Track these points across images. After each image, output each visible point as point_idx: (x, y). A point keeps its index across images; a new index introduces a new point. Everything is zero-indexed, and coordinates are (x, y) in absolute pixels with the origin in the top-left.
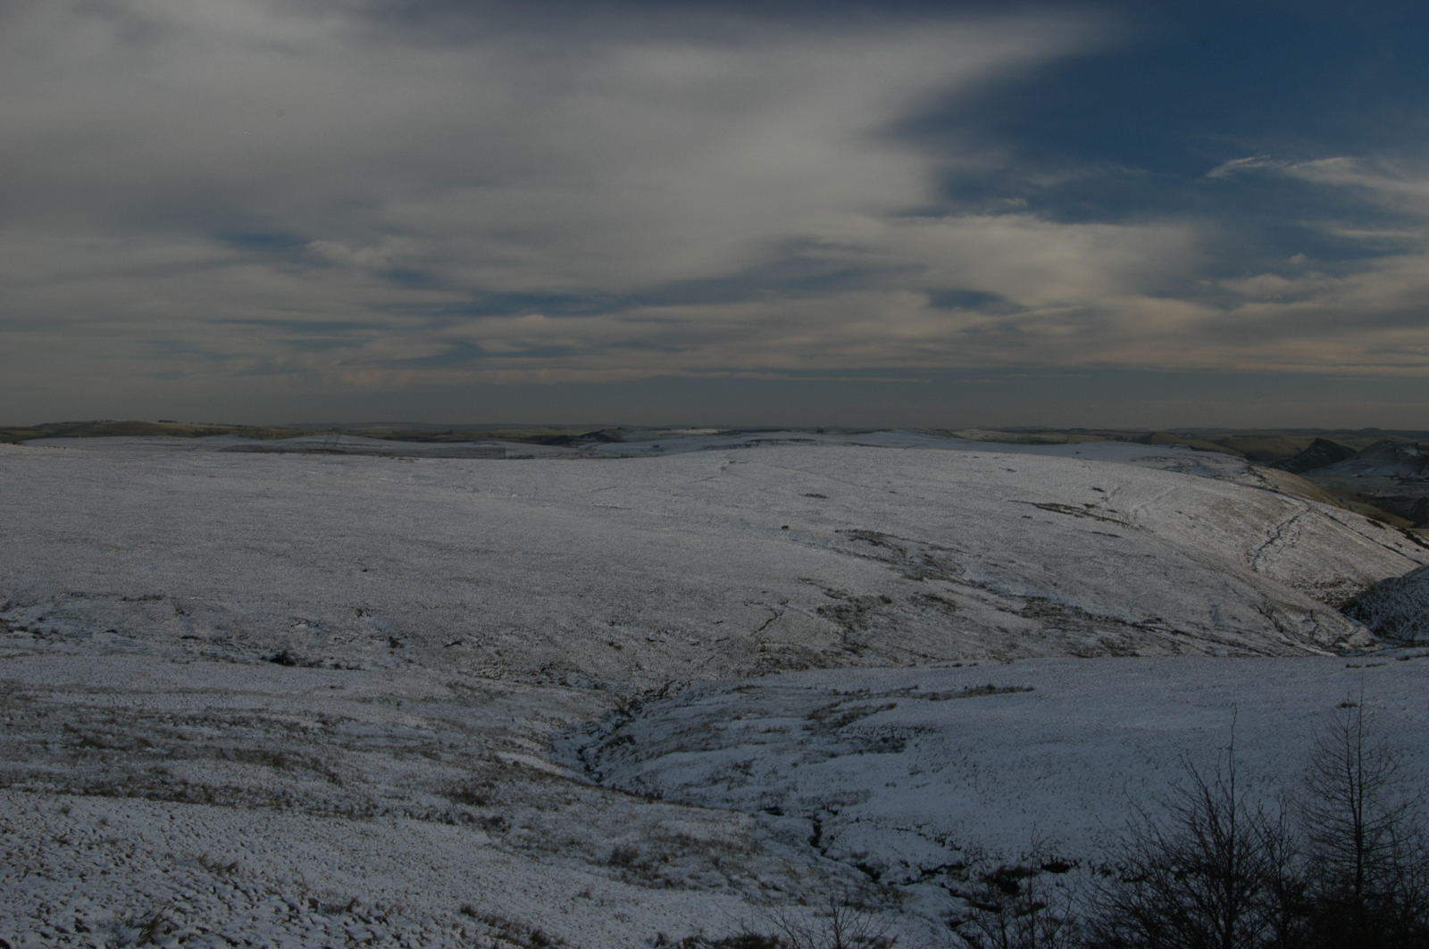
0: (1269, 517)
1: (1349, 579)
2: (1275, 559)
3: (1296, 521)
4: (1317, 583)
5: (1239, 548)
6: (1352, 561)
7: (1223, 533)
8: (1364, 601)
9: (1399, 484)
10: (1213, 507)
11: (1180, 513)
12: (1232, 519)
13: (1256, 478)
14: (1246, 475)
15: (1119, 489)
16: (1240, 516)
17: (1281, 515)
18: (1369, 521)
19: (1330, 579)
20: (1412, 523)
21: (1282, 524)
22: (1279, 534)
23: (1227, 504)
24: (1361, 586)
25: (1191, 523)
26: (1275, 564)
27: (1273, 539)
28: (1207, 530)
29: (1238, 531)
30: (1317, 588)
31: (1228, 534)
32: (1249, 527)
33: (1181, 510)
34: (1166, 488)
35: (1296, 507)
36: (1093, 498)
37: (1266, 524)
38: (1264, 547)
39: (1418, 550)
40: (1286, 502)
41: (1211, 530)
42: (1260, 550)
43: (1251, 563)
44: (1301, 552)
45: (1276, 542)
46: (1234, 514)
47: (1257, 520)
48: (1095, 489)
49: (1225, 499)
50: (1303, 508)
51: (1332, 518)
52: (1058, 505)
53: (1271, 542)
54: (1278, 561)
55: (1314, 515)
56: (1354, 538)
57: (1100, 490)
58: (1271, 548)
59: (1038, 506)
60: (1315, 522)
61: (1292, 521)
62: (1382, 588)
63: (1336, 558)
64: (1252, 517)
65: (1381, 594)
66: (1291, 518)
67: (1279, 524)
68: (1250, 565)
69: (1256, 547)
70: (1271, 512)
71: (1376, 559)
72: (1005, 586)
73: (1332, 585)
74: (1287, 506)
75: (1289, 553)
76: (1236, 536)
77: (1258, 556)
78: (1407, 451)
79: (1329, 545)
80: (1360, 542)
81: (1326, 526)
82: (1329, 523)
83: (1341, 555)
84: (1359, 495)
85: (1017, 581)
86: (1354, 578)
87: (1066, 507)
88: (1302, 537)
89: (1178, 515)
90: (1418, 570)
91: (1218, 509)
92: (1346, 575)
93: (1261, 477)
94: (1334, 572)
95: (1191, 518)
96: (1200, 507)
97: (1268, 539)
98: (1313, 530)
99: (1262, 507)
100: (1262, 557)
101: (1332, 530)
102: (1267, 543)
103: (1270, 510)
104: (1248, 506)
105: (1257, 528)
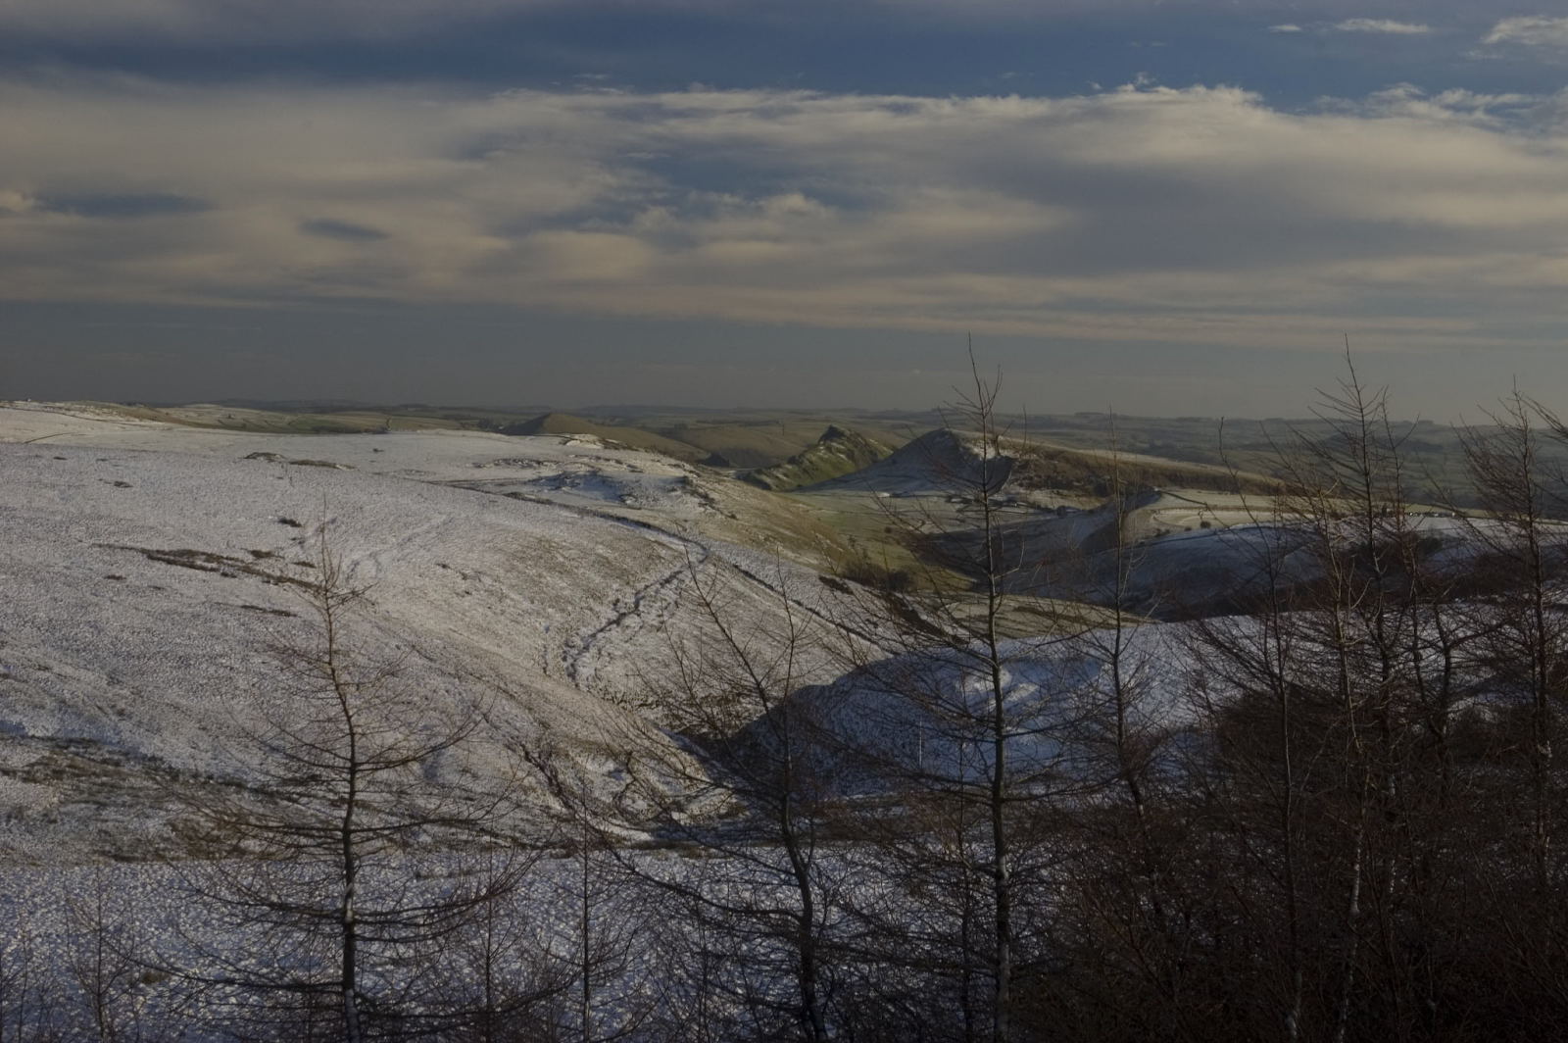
0: (624, 576)
1: (756, 689)
2: (617, 654)
3: (675, 581)
4: (693, 698)
5: (552, 633)
6: (768, 656)
7: (526, 605)
10: (514, 556)
11: (444, 566)
12: (549, 579)
15: (333, 521)
16: (563, 571)
17: (647, 570)
18: (824, 580)
19: (718, 691)
21: (646, 588)
22: (637, 605)
23: (546, 547)
25: (463, 585)
26: (617, 663)
27: (624, 614)
28: (493, 600)
29: (557, 601)
31: (537, 606)
32: (579, 594)
33: (448, 562)
34: (430, 519)
35: (681, 555)
36: (275, 538)
37: (615, 586)
38: (602, 630)
40: (660, 544)
41: (502, 598)
42: (594, 636)
43: (570, 661)
44: (673, 640)
45: (631, 621)
46: (551, 569)
47: (598, 579)
48: (284, 521)
49: (541, 541)
50: (690, 554)
51: (745, 574)
52: (192, 554)
53: (617, 622)
54: (623, 658)
55: (711, 569)
56: (783, 613)
57: (293, 524)
58: (615, 633)
59: (151, 556)
60: (711, 583)
61: (668, 581)
64: (590, 574)
66: (667, 574)
67: (640, 586)
68: (565, 665)
69: (585, 631)
70: (627, 564)
72: (13, 720)
73: (723, 701)
74: (663, 552)
75: (648, 641)
76: (550, 610)
77: (586, 648)
80: (793, 619)
81: (733, 590)
82: (737, 583)
86: (766, 686)
87: (209, 558)
88: (681, 612)
89: (440, 570)
91: (522, 560)
92: (751, 683)
94: (728, 677)
95: (465, 577)
96: (488, 556)
97: (613, 616)
99: (612, 556)
100: (593, 651)
101: (740, 595)
102: (610, 623)
103: (628, 560)
104: (585, 553)
105: (596, 595)
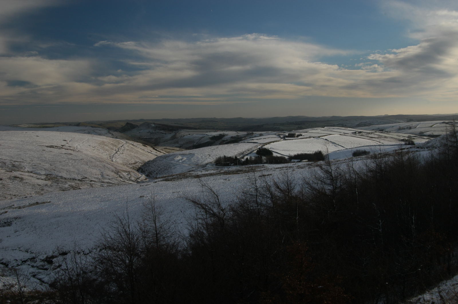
0: (115, 146)
1: (138, 162)
2: (118, 157)
3: (123, 146)
4: (130, 163)
5: (108, 155)
6: (139, 157)
7: (103, 151)
8: (143, 167)
9: (150, 134)
10: (99, 144)
11: (90, 146)
12: (105, 147)
13: (111, 135)
14: (108, 134)
15: (71, 140)
16: (107, 146)
17: (118, 145)
18: (143, 145)
19: (133, 162)
20: (154, 145)
21: (119, 147)
22: (118, 150)
23: (103, 143)
24: (142, 163)
25: (93, 149)
26: (118, 159)
27: (117, 152)
28: (98, 151)
29: (107, 150)
30: (130, 165)
31: (104, 151)
32: (110, 149)
33: (90, 145)
34: (85, 139)
35: (123, 142)
36: (64, 143)
37: (115, 147)
38: (114, 154)
39: (156, 152)
40: (120, 141)
41: (99, 150)
42: (113, 155)
43: (111, 159)
44: (125, 155)
45: (118, 153)
46: (105, 145)
47: (112, 147)
48: (64, 140)
49: (102, 141)
50: (125, 143)
51: (133, 145)
52: (53, 146)
53: (116, 153)
54: (119, 158)
55: (128, 144)
56: (139, 150)
57: (65, 141)
58: (116, 154)
59: (47, 147)
60: (128, 146)
61: (122, 146)
62: (147, 163)
63: (134, 156)
64: (111, 146)
65: (147, 165)
66: (121, 145)
67: (118, 147)
68: (111, 160)
69: (112, 154)
70: (116, 144)
71: (145, 156)
72: (39, 172)
73: (134, 164)
74: (120, 142)
75: (121, 155)
76: (106, 152)
77: (113, 157)
78: (151, 125)
79: (132, 153)
80: (141, 151)
81: (131, 147)
82: (132, 146)
83: (136, 155)
84: (139, 138)
85: (42, 170)
86: (140, 161)
87: (56, 146)
88: (125, 151)
89: (89, 147)
90: (157, 158)
91: (101, 144)
92: (138, 161)
93: (112, 134)
94: (134, 160)
95: (93, 147)
96: (96, 144)
97: (115, 152)
98: (128, 149)
99: (113, 143)
100: (114, 157)
101: (133, 148)
102: (115, 153)
103: (116, 143)
104: (109, 143)
105: (112, 149)
